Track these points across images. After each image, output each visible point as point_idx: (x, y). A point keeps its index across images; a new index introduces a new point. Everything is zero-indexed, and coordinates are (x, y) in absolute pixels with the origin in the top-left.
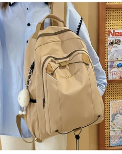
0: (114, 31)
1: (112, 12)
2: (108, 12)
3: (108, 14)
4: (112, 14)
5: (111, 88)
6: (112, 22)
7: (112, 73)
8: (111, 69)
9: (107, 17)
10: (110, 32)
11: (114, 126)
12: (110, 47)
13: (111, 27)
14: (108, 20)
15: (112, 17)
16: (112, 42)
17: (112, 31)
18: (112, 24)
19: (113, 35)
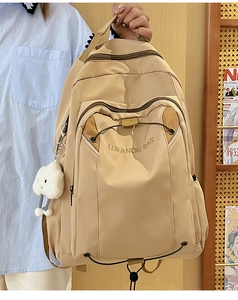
0: (235, 71)
1: (232, 33)
2: (223, 34)
3: (223, 38)
4: (232, 38)
5: (227, 181)
6: (231, 53)
7: (230, 152)
8: (229, 145)
9: (223, 44)
10: (228, 72)
11: (233, 258)
12: (228, 101)
13: (230, 63)
14: (223, 49)
15: (231, 43)
16: (231, 92)
17: (232, 71)
18: (231, 58)
19: (233, 79)
